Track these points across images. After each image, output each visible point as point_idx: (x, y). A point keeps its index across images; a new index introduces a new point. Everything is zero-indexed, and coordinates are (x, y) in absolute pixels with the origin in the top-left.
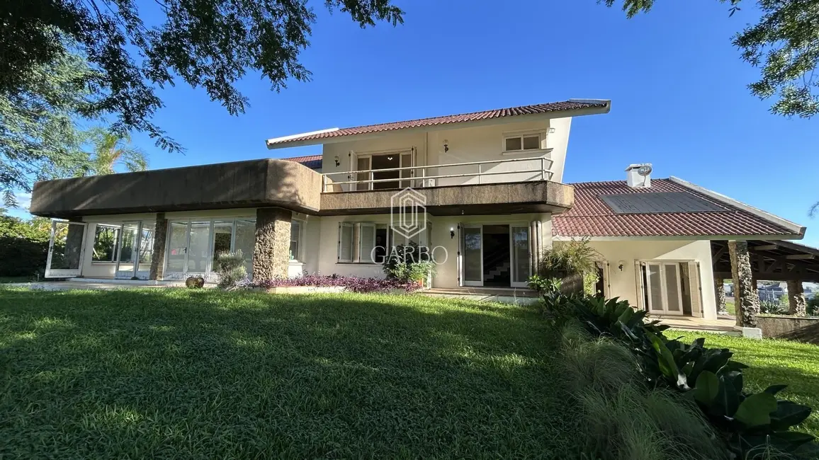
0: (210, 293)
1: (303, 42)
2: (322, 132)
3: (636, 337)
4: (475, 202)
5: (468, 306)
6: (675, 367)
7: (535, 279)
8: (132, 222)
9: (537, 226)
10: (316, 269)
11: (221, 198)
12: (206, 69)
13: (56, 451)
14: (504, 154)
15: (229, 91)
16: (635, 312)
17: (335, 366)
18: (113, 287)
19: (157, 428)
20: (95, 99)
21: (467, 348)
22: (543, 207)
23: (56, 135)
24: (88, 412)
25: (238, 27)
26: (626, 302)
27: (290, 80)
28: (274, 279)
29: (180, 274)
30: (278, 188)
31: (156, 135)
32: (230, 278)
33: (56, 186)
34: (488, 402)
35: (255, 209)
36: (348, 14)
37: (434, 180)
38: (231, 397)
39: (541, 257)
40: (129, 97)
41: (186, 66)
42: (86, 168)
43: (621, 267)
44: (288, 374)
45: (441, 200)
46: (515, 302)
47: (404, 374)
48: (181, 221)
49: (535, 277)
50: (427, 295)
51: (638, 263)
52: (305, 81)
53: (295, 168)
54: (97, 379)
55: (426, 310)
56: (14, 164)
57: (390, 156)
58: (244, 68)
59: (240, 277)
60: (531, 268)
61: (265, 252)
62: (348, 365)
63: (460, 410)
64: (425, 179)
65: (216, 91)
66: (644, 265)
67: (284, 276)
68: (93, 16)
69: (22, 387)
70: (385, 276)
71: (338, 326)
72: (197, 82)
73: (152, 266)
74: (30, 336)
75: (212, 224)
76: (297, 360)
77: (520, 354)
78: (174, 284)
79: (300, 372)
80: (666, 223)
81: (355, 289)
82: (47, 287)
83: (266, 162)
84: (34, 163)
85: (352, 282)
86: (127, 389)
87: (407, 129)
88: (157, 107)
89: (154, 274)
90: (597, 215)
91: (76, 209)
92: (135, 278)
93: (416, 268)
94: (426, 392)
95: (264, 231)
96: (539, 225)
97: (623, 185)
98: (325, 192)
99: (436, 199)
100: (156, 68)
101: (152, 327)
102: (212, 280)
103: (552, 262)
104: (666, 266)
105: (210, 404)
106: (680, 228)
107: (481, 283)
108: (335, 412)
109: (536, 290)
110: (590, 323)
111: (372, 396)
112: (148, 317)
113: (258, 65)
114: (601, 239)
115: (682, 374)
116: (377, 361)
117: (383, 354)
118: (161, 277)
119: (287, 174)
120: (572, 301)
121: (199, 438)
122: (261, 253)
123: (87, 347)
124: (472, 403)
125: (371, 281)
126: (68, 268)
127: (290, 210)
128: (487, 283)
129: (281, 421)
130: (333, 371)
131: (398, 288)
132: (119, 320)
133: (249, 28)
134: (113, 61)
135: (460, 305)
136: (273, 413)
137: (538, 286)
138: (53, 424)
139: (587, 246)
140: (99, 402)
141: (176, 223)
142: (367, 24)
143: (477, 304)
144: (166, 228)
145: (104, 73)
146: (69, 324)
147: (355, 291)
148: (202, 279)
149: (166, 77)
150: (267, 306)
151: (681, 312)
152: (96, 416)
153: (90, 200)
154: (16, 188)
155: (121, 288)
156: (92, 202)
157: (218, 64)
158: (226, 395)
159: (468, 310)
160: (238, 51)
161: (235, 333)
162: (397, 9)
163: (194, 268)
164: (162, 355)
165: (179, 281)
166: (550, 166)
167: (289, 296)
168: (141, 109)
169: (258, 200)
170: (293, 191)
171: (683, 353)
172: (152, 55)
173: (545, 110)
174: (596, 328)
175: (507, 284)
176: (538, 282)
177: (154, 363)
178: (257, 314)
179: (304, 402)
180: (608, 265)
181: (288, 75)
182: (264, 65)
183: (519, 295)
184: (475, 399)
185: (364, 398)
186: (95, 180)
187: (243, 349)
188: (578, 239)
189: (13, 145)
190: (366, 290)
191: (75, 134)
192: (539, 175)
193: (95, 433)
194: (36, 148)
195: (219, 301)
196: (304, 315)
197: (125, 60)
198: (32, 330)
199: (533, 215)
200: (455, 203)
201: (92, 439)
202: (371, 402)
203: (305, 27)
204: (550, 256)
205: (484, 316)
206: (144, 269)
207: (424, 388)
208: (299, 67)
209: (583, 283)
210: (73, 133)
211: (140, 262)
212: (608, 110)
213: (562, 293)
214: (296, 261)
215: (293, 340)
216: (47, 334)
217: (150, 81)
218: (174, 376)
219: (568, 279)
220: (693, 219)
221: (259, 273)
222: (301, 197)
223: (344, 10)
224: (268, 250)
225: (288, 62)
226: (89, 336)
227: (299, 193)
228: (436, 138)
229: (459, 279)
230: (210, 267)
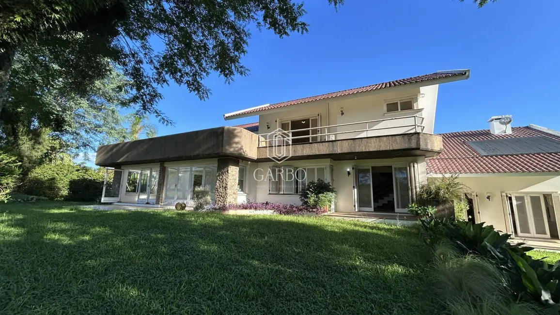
0: (189, 213)
1: (243, 52)
2: (258, 107)
3: (501, 256)
4: (364, 150)
5: (362, 226)
6: (538, 284)
7: (414, 206)
8: (147, 168)
9: (414, 167)
10: (255, 198)
11: (197, 153)
12: (187, 74)
13: (89, 312)
14: (385, 115)
15: (199, 85)
16: (501, 235)
17: (262, 266)
18: (135, 208)
19: (147, 301)
20: (127, 97)
21: (359, 258)
22: (418, 152)
23: (110, 119)
24: (111, 287)
25: (205, 47)
26: (491, 227)
27: (237, 76)
28: (228, 205)
29: (172, 200)
30: (230, 144)
31: (159, 115)
32: (201, 204)
33: (109, 148)
34: (373, 301)
35: (217, 159)
36: (272, 30)
37: (334, 136)
38: (193, 284)
39: (418, 190)
40: (145, 95)
41: (176, 73)
42: (124, 137)
43: (488, 198)
44: (230, 270)
45: (339, 149)
46: (399, 224)
47: (310, 276)
48: (174, 168)
49: (413, 205)
50: (331, 217)
51: (504, 194)
52: (245, 76)
53: (241, 132)
54: (118, 267)
55: (329, 229)
56: (89, 136)
57: (303, 121)
58: (209, 71)
59: (207, 203)
60: (410, 198)
61: (223, 187)
62: (270, 266)
63: (350, 305)
64: (327, 135)
65: (192, 86)
66: (510, 196)
67: (234, 203)
68: (127, 50)
69: (78, 269)
70: (301, 203)
71: (266, 238)
72: (182, 82)
73: (157, 196)
74: (87, 238)
75: (191, 169)
76: (237, 261)
77: (401, 264)
78: (168, 207)
79: (239, 269)
80: (528, 162)
81: (280, 212)
82: (101, 208)
83: (223, 128)
84: (98, 136)
85: (278, 207)
86: (133, 274)
87: (314, 102)
88: (160, 99)
89: (158, 201)
90: (464, 157)
91: (118, 162)
92: (148, 203)
93: (323, 198)
94: (325, 290)
95: (222, 173)
96: (416, 165)
97: (487, 133)
98: (260, 146)
99: (335, 149)
100: (159, 76)
101: (152, 235)
102: (191, 205)
103: (427, 194)
104: (530, 197)
105: (179, 288)
106: (542, 166)
107: (372, 209)
108: (259, 300)
109: (415, 215)
110: (459, 242)
111: (286, 290)
112: (151, 228)
113: (216, 69)
114: (469, 175)
115: (546, 290)
116: (292, 265)
117: (295, 259)
118: (162, 203)
119: (235, 136)
120: (444, 225)
121: (171, 311)
122: (220, 187)
123: (115, 246)
124: (359, 301)
125: (292, 206)
126: (113, 197)
127: (238, 159)
128: (377, 209)
129: (223, 303)
130: (260, 270)
131: (310, 212)
132: (135, 229)
133: (211, 46)
134: (136, 74)
135: (355, 225)
136: (218, 297)
137: (417, 212)
138: (91, 294)
139: (456, 181)
140: (117, 281)
141: (171, 169)
142: (284, 36)
143: (368, 225)
144: (165, 172)
145: (132, 82)
146: (108, 230)
147: (280, 214)
148: (185, 204)
149: (165, 81)
150: (222, 223)
151: (548, 235)
152: (114, 291)
153: (125, 156)
154: (89, 150)
155: (139, 209)
156: (127, 157)
157: (193, 70)
158: (189, 283)
159: (361, 229)
160: (206, 61)
161: (200, 241)
162: (304, 23)
163: (181, 197)
164: (155, 253)
165: (172, 205)
166: (422, 122)
167: (237, 216)
168: (151, 101)
169: (218, 153)
170: (240, 146)
171: (546, 272)
172: (157, 69)
173: (416, 82)
174: (465, 247)
175: (393, 210)
176: (417, 209)
177: (150, 258)
178: (215, 228)
179: (238, 291)
180: (477, 196)
181: (235, 73)
182: (221, 68)
183: (401, 218)
184: (362, 298)
185: (280, 291)
186: (128, 144)
187: (203, 251)
188: (448, 175)
189: (88, 126)
190: (288, 213)
191: (119, 118)
192: (414, 128)
193: (112, 302)
194: (100, 126)
195: (193, 219)
196: (245, 230)
197: (143, 73)
198: (88, 234)
199: (411, 158)
200: (349, 151)
201: (110, 305)
202: (284, 295)
203: (244, 42)
204: (425, 189)
205: (373, 234)
206: (153, 197)
207: (324, 286)
208: (241, 67)
209: (454, 210)
210: (118, 117)
211: (151, 193)
212: (468, 77)
213: (436, 218)
214: (242, 193)
215: (236, 247)
216: (96, 237)
217: (156, 84)
218: (161, 267)
219: (441, 207)
220: (553, 158)
221: (219, 201)
222: (244, 151)
223: (269, 28)
224: (224, 185)
225: (235, 65)
226: (117, 239)
227: (243, 148)
228: (335, 106)
229: (355, 206)
230: (189, 197)
